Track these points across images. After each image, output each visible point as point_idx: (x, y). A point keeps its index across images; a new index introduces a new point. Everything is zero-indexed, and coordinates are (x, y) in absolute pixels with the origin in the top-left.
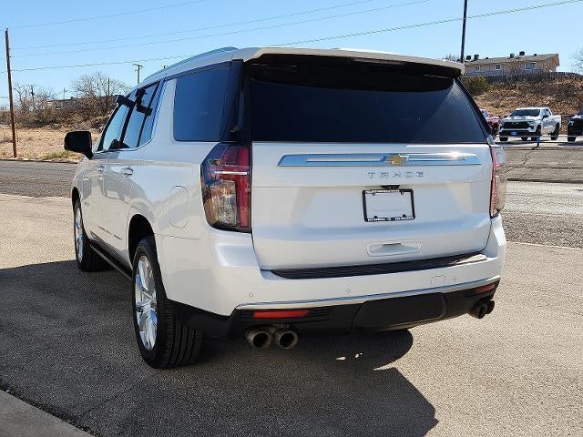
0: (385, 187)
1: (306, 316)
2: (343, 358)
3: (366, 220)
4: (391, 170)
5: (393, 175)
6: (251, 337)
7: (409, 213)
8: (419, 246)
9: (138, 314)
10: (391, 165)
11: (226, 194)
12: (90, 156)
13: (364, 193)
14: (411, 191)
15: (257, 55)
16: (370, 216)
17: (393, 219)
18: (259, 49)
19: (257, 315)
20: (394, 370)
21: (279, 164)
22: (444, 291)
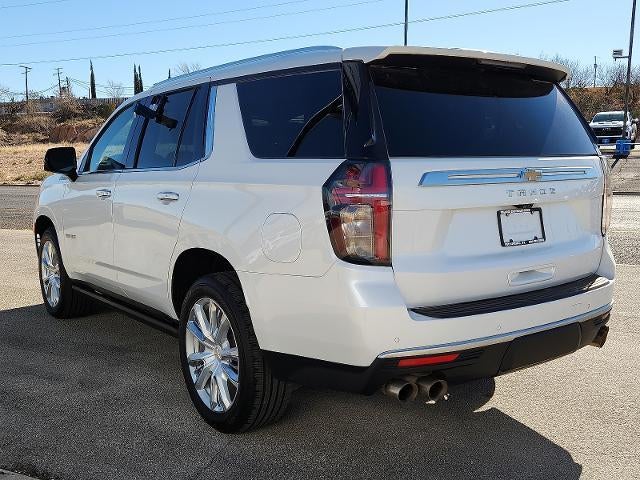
0: (520, 207)
1: (455, 361)
2: (434, 402)
3: (503, 244)
4: (528, 187)
5: (531, 193)
6: (396, 391)
7: (540, 236)
8: (553, 270)
9: (192, 369)
10: (528, 181)
11: (354, 222)
12: (73, 177)
13: (499, 213)
14: (539, 210)
15: (383, 55)
16: (506, 240)
17: (527, 242)
18: (385, 48)
19: (403, 363)
20: (493, 411)
21: (421, 183)
22: (581, 320)
